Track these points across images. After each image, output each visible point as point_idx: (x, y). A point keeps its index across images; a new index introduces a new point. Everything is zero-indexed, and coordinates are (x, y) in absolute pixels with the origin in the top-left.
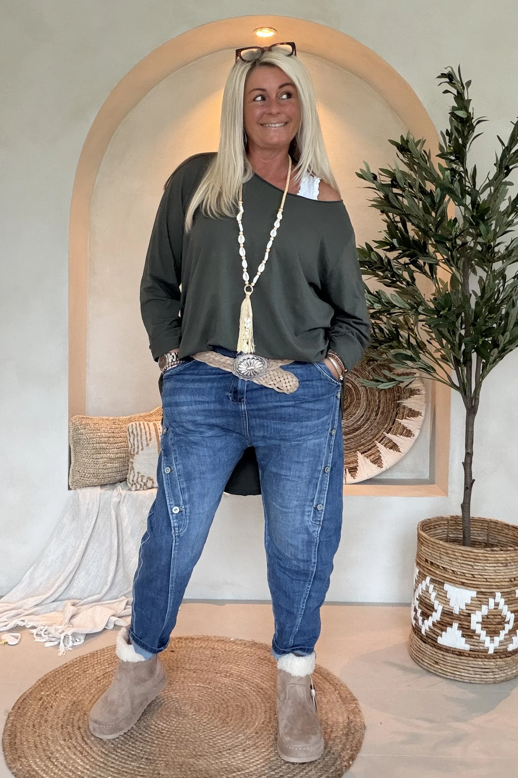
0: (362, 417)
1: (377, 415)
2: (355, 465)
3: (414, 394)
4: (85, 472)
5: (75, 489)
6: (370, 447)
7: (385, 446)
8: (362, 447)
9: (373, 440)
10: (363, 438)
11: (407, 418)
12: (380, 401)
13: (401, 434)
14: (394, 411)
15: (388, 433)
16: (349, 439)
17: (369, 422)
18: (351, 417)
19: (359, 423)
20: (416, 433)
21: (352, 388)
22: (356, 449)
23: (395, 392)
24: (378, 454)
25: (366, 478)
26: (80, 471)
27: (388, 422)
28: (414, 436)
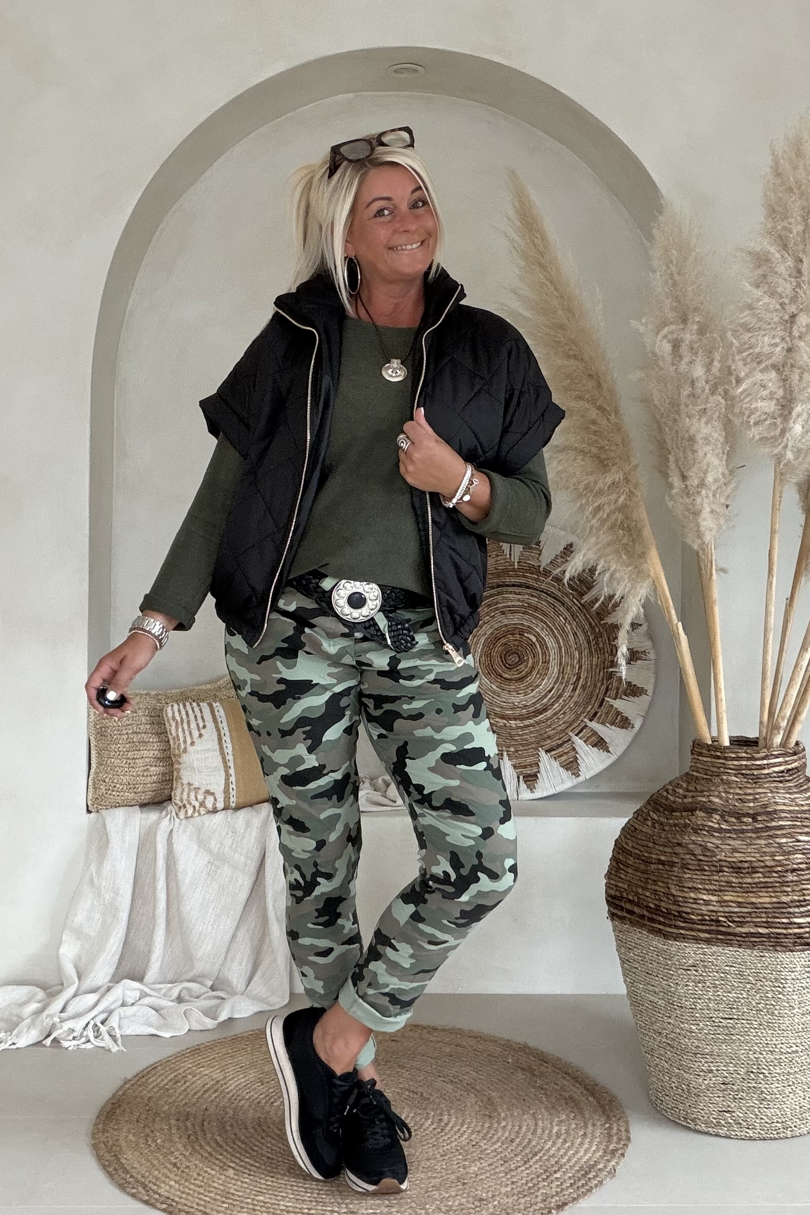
0: (550, 691)
1: (574, 690)
2: (534, 771)
3: (637, 659)
4: (115, 781)
5: (98, 812)
6: (560, 742)
7: (585, 742)
8: (549, 741)
9: (568, 730)
10: (550, 726)
11: (623, 697)
12: (580, 667)
13: (612, 724)
14: (603, 684)
15: (591, 720)
16: (528, 726)
17: (561, 701)
18: (533, 690)
19: (546, 700)
20: (638, 724)
21: (537, 643)
22: (539, 744)
23: (607, 655)
24: (573, 753)
25: (551, 792)
26: (107, 780)
27: (593, 702)
28: (633, 727)
